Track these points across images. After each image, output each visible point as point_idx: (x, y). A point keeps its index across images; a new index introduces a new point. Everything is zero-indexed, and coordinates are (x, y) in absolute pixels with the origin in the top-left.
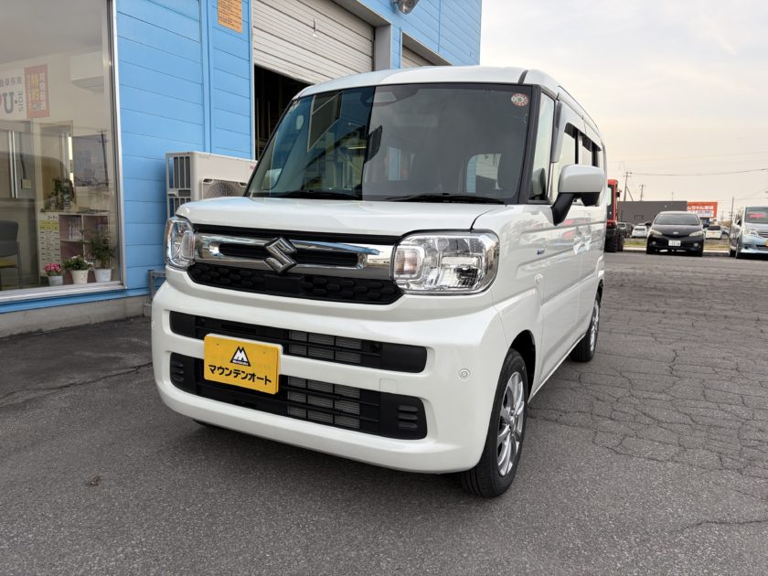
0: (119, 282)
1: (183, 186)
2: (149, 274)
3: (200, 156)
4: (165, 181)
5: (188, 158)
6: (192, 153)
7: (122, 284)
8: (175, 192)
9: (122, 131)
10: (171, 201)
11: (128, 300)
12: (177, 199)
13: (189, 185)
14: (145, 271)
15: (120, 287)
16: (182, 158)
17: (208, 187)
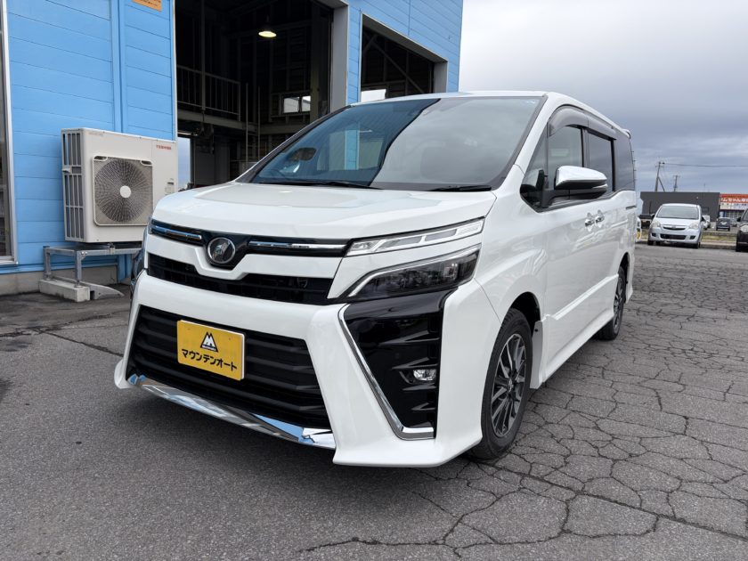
0: (10, 257)
1: (75, 164)
2: (44, 250)
3: (91, 133)
4: (61, 157)
5: (78, 134)
6: (82, 130)
7: (13, 260)
8: (68, 168)
9: (13, 108)
10: (66, 176)
11: (20, 276)
12: (71, 176)
13: (79, 163)
14: (40, 246)
15: (10, 262)
16: (73, 134)
17: (102, 165)
